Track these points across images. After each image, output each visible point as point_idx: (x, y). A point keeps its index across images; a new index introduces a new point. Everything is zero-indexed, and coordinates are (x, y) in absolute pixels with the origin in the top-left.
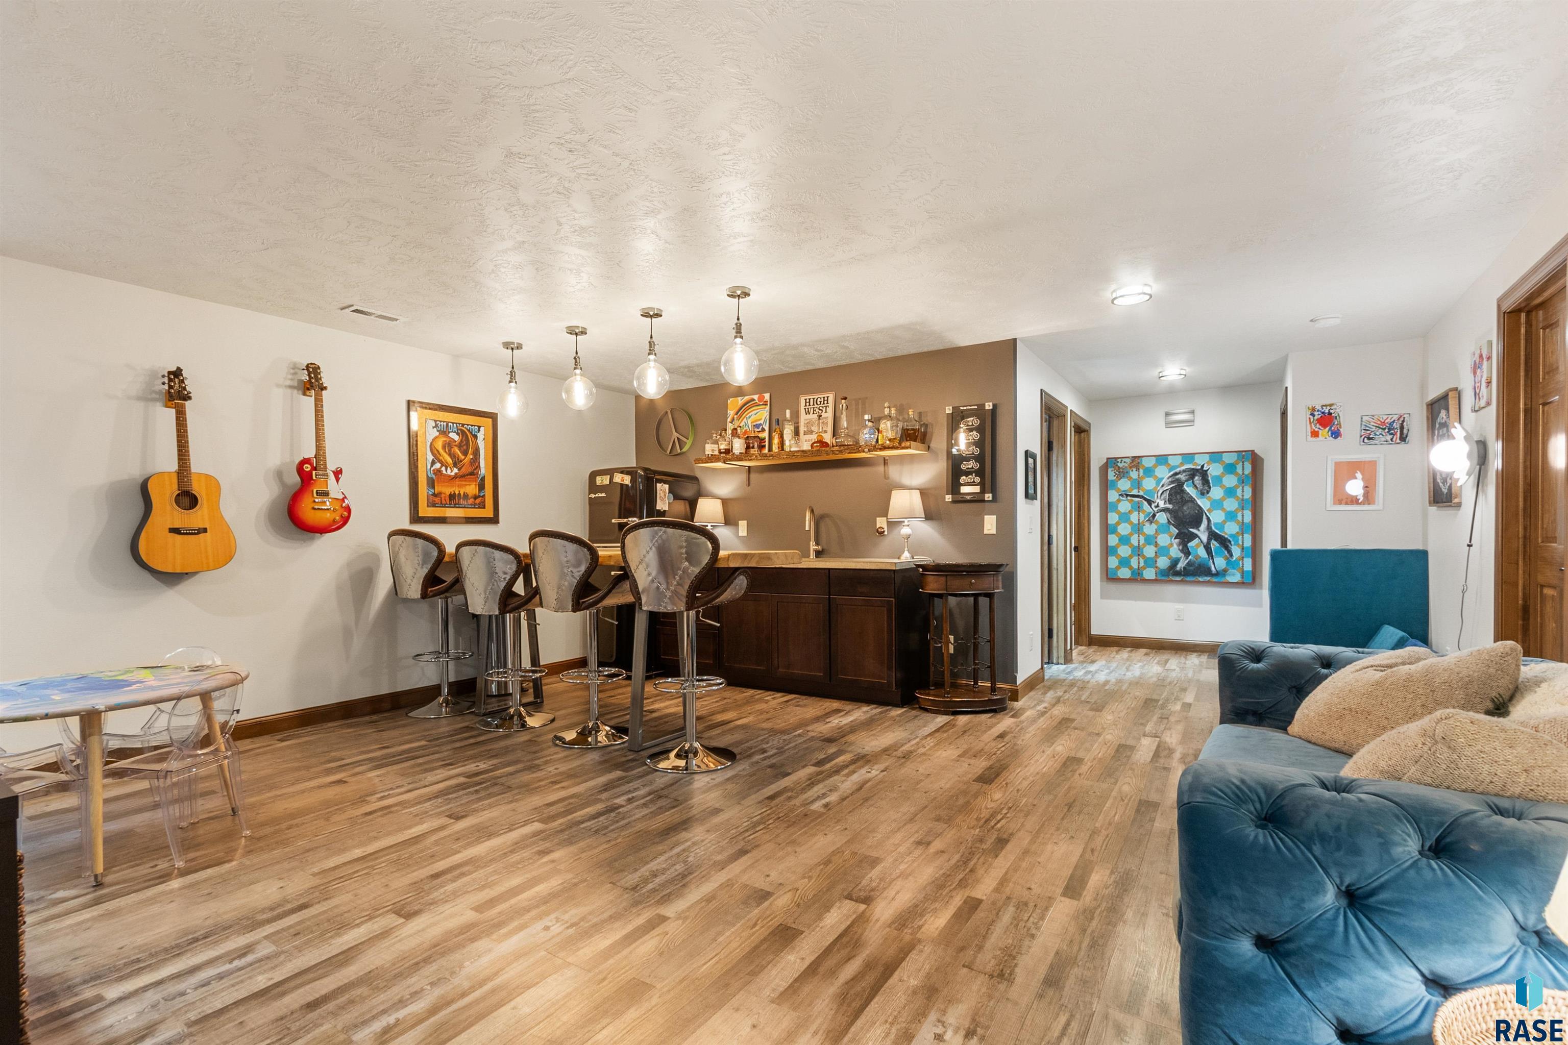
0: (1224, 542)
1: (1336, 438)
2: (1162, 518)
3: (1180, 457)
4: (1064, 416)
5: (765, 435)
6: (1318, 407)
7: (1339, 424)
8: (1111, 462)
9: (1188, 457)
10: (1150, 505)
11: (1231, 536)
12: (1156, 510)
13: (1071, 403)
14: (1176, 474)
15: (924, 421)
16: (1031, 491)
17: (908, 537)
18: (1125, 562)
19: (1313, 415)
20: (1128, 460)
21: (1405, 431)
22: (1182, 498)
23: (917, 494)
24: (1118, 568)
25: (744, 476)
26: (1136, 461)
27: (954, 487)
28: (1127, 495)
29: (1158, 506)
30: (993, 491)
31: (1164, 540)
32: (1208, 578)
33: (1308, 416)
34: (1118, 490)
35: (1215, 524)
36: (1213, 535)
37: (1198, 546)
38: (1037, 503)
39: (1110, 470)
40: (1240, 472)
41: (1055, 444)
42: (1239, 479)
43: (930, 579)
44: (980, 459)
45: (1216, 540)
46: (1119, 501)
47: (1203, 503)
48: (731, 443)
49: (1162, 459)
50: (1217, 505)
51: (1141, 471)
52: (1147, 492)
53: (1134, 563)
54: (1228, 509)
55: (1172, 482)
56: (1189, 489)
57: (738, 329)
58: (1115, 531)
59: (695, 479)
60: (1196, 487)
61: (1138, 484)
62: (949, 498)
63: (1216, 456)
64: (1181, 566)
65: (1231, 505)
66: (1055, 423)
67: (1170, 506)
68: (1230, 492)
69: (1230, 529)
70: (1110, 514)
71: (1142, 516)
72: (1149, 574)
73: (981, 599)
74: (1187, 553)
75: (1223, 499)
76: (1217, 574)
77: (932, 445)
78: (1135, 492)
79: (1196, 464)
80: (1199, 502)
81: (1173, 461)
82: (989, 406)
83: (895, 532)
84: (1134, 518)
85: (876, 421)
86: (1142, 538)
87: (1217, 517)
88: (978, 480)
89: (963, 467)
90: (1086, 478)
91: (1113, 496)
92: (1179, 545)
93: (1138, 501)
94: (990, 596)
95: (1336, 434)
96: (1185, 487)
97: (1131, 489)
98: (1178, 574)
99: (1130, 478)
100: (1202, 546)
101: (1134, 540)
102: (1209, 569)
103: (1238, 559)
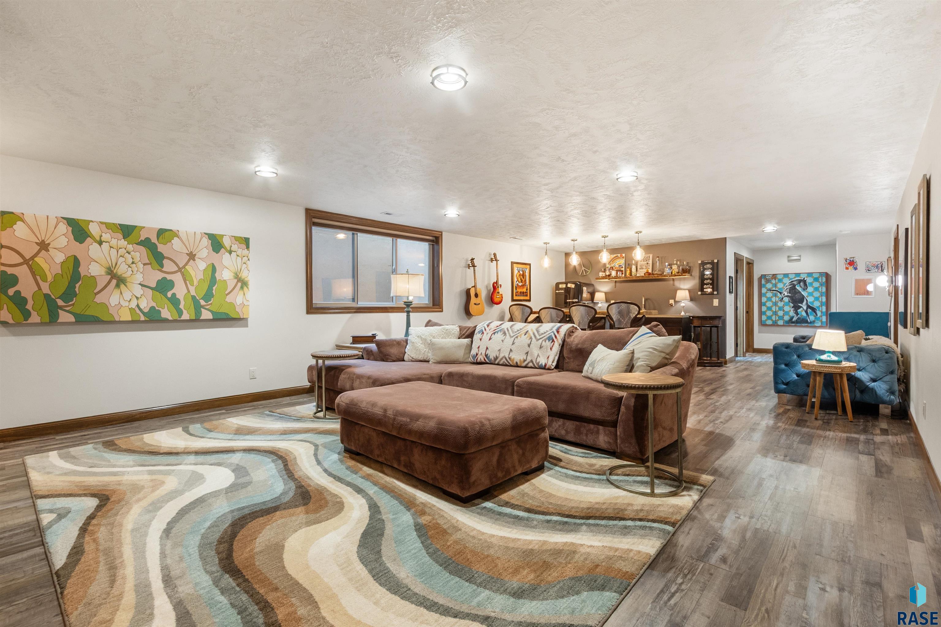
0: (814, 310)
1: (855, 270)
2: (786, 299)
3: (794, 275)
4: (743, 260)
5: (623, 269)
6: (848, 258)
7: (857, 265)
8: (763, 277)
9: (798, 274)
10: (781, 294)
11: (817, 307)
12: (783, 296)
13: (745, 254)
14: (792, 281)
15: (689, 265)
16: (731, 291)
17: (684, 307)
18: (769, 318)
19: (846, 261)
20: (771, 276)
21: (883, 268)
22: (795, 291)
23: (687, 291)
24: (766, 320)
25: (614, 284)
26: (774, 276)
27: (702, 289)
28: (770, 290)
29: (784, 295)
30: (717, 290)
31: (787, 308)
32: (807, 324)
33: (844, 261)
34: (766, 288)
35: (810, 302)
36: (808, 307)
37: (802, 311)
38: (733, 295)
39: (762, 280)
40: (821, 281)
41: (739, 271)
42: (820, 284)
43: (695, 321)
44: (712, 279)
45: (810, 309)
46: (767, 292)
47: (804, 293)
48: (610, 272)
49: (786, 275)
50: (810, 294)
51: (777, 280)
52: (780, 289)
53: (774, 318)
54: (816, 296)
55: (790, 285)
56: (798, 288)
57: (638, 243)
58: (765, 305)
59: (593, 285)
60: (801, 287)
61: (775, 285)
62: (700, 293)
63: (810, 274)
64: (794, 319)
65: (817, 294)
66: (739, 262)
67: (790, 295)
68: (816, 289)
69: (816, 304)
70: (762, 298)
71: (777, 299)
72: (781, 322)
73: (713, 328)
74: (797, 314)
75: (813, 292)
76: (811, 323)
77: (693, 274)
78: (774, 289)
79: (801, 277)
80: (802, 293)
81: (790, 276)
82: (716, 261)
83: (678, 305)
84: (774, 299)
85: (670, 265)
86: (777, 308)
87: (810, 299)
88: (711, 287)
89: (705, 282)
90: (752, 282)
91: (764, 290)
92: (794, 310)
93: (775, 293)
94: (717, 327)
95: (856, 269)
96: (796, 287)
97: (772, 288)
98: (793, 322)
99: (772, 283)
100: (804, 311)
101: (774, 309)
102: (807, 321)
103: (820, 317)
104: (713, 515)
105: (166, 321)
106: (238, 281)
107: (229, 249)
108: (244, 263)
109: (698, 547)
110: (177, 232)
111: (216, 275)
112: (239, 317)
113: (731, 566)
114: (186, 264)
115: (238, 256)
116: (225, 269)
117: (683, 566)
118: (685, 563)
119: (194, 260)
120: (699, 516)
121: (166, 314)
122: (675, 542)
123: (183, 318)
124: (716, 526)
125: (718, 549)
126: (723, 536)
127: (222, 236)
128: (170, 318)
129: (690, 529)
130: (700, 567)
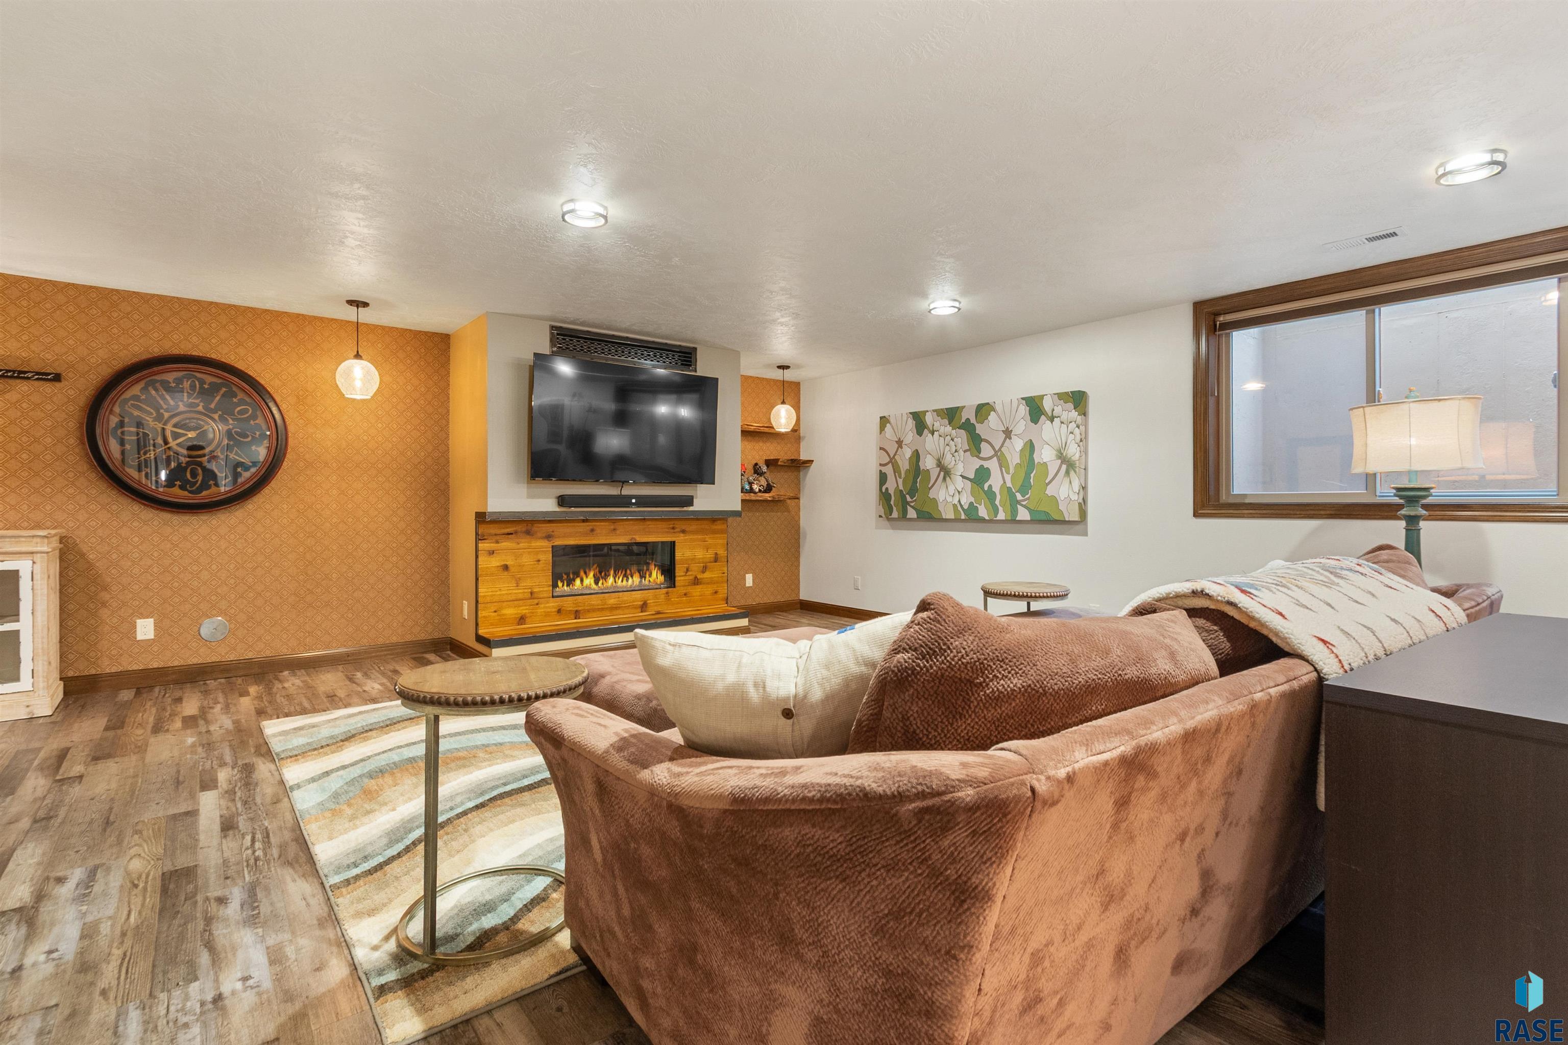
104: (298, 950)
105: (983, 520)
106: (1062, 463)
107: (1050, 414)
108: (1071, 433)
109: (272, 892)
110: (992, 404)
111: (1035, 456)
112: (1062, 519)
113: (207, 899)
114: (1002, 446)
115: (1062, 423)
116: (1046, 446)
117: (268, 864)
118: (269, 869)
119: (1010, 438)
120: (318, 933)
121: (983, 512)
122: (310, 879)
123: (998, 518)
124: (274, 936)
125: (242, 907)
126: (247, 929)
127: (1041, 397)
128: (987, 518)
129: (308, 905)
130: (247, 876)
